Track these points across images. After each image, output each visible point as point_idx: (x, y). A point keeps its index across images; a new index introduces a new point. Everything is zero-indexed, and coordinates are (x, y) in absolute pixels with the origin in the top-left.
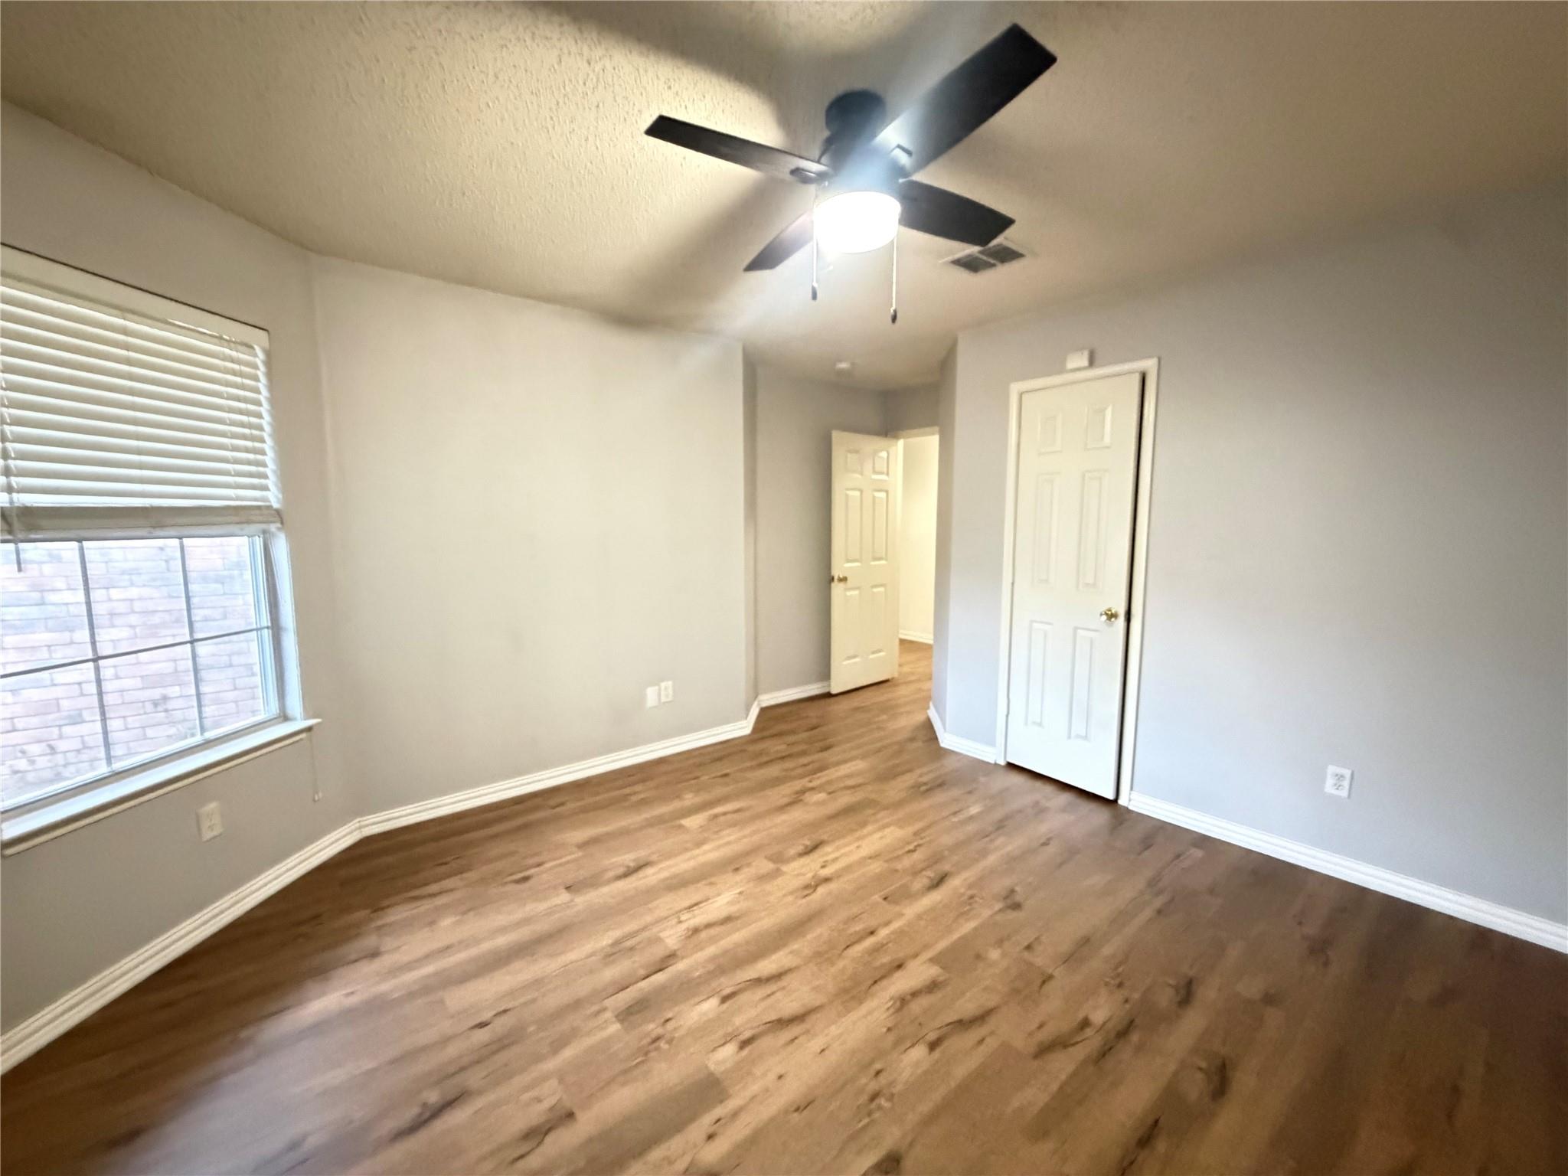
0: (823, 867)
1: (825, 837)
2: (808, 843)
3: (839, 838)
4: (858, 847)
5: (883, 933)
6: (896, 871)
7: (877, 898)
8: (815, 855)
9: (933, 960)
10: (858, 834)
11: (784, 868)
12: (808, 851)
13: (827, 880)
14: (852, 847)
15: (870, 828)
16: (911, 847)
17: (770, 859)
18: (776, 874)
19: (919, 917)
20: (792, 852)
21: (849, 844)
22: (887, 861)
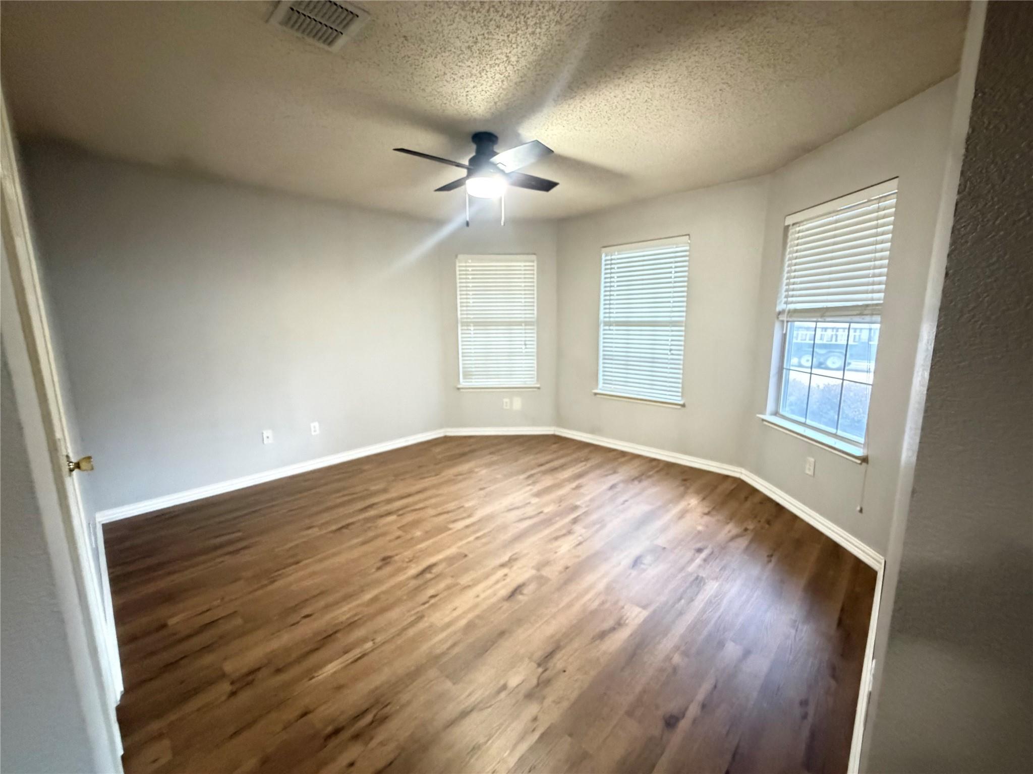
0: (506, 575)
1: (506, 605)
2: (520, 597)
3: (494, 604)
4: (478, 596)
5: (471, 538)
6: (452, 577)
7: (471, 556)
8: (514, 585)
9: (450, 529)
10: (477, 612)
11: (533, 572)
12: (517, 590)
13: (503, 565)
14: (482, 596)
15: (463, 622)
16: (433, 601)
17: (547, 580)
18: (539, 567)
19: (449, 547)
20: (532, 587)
21: (485, 599)
22: (457, 584)
